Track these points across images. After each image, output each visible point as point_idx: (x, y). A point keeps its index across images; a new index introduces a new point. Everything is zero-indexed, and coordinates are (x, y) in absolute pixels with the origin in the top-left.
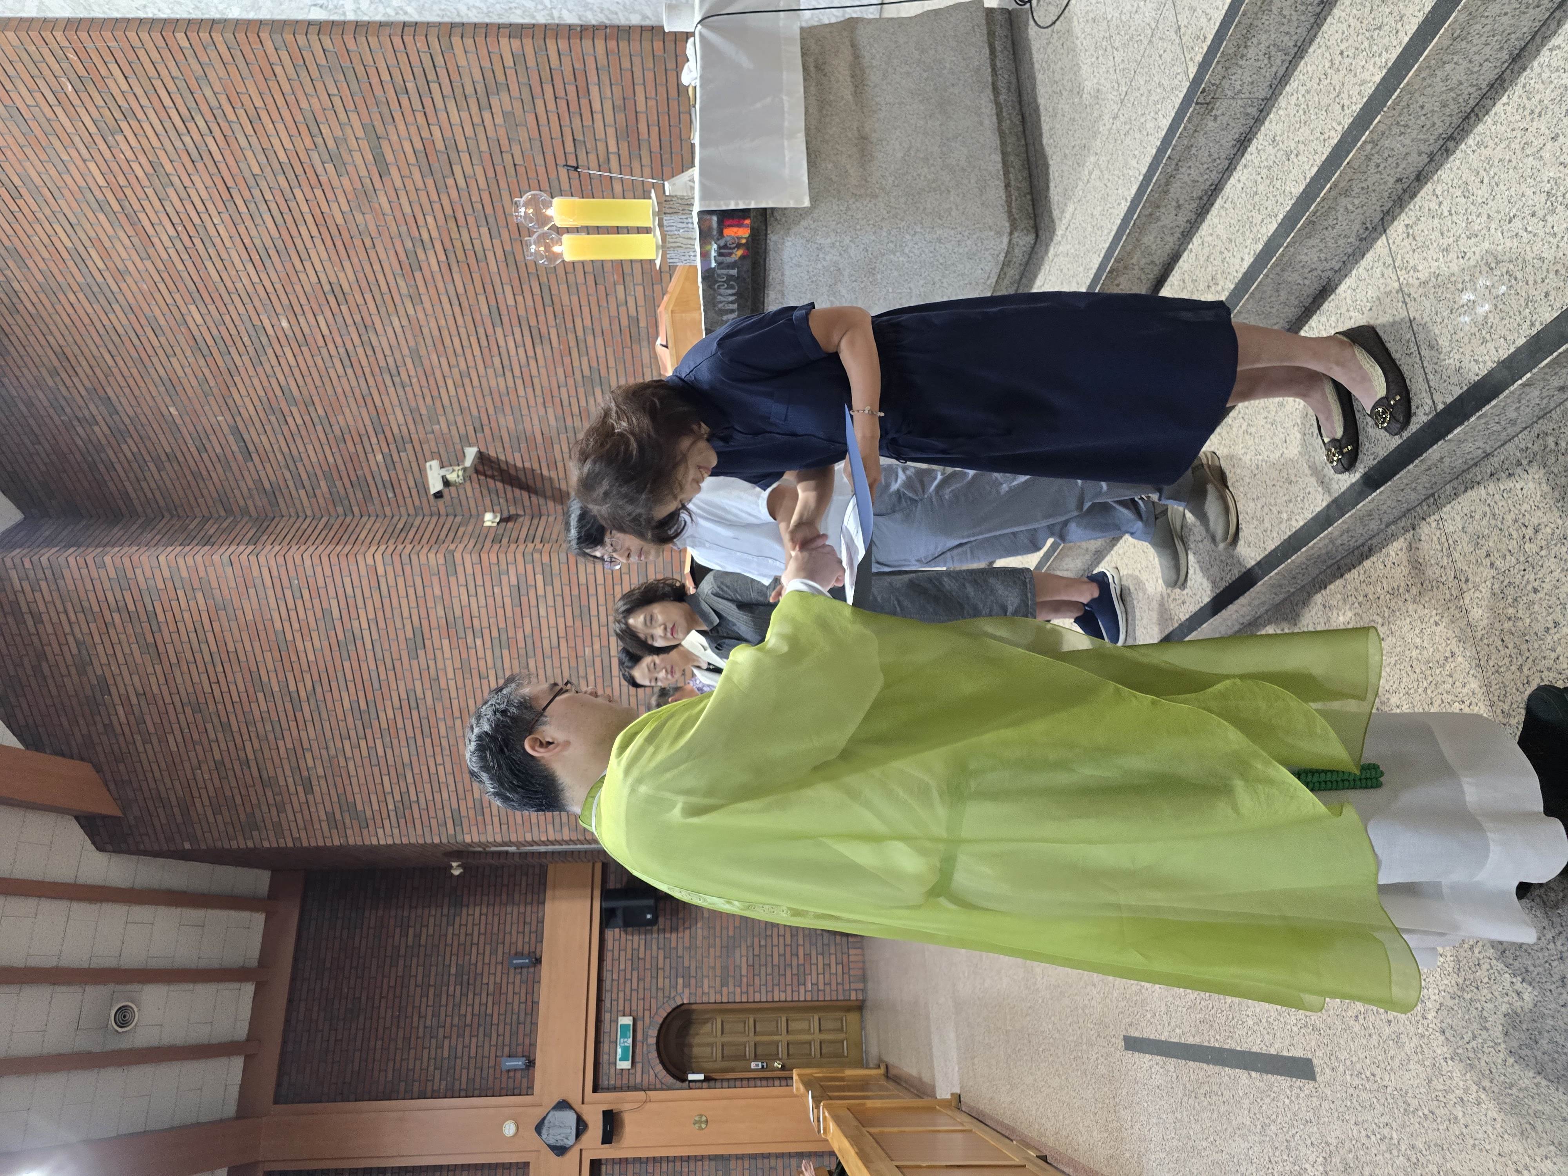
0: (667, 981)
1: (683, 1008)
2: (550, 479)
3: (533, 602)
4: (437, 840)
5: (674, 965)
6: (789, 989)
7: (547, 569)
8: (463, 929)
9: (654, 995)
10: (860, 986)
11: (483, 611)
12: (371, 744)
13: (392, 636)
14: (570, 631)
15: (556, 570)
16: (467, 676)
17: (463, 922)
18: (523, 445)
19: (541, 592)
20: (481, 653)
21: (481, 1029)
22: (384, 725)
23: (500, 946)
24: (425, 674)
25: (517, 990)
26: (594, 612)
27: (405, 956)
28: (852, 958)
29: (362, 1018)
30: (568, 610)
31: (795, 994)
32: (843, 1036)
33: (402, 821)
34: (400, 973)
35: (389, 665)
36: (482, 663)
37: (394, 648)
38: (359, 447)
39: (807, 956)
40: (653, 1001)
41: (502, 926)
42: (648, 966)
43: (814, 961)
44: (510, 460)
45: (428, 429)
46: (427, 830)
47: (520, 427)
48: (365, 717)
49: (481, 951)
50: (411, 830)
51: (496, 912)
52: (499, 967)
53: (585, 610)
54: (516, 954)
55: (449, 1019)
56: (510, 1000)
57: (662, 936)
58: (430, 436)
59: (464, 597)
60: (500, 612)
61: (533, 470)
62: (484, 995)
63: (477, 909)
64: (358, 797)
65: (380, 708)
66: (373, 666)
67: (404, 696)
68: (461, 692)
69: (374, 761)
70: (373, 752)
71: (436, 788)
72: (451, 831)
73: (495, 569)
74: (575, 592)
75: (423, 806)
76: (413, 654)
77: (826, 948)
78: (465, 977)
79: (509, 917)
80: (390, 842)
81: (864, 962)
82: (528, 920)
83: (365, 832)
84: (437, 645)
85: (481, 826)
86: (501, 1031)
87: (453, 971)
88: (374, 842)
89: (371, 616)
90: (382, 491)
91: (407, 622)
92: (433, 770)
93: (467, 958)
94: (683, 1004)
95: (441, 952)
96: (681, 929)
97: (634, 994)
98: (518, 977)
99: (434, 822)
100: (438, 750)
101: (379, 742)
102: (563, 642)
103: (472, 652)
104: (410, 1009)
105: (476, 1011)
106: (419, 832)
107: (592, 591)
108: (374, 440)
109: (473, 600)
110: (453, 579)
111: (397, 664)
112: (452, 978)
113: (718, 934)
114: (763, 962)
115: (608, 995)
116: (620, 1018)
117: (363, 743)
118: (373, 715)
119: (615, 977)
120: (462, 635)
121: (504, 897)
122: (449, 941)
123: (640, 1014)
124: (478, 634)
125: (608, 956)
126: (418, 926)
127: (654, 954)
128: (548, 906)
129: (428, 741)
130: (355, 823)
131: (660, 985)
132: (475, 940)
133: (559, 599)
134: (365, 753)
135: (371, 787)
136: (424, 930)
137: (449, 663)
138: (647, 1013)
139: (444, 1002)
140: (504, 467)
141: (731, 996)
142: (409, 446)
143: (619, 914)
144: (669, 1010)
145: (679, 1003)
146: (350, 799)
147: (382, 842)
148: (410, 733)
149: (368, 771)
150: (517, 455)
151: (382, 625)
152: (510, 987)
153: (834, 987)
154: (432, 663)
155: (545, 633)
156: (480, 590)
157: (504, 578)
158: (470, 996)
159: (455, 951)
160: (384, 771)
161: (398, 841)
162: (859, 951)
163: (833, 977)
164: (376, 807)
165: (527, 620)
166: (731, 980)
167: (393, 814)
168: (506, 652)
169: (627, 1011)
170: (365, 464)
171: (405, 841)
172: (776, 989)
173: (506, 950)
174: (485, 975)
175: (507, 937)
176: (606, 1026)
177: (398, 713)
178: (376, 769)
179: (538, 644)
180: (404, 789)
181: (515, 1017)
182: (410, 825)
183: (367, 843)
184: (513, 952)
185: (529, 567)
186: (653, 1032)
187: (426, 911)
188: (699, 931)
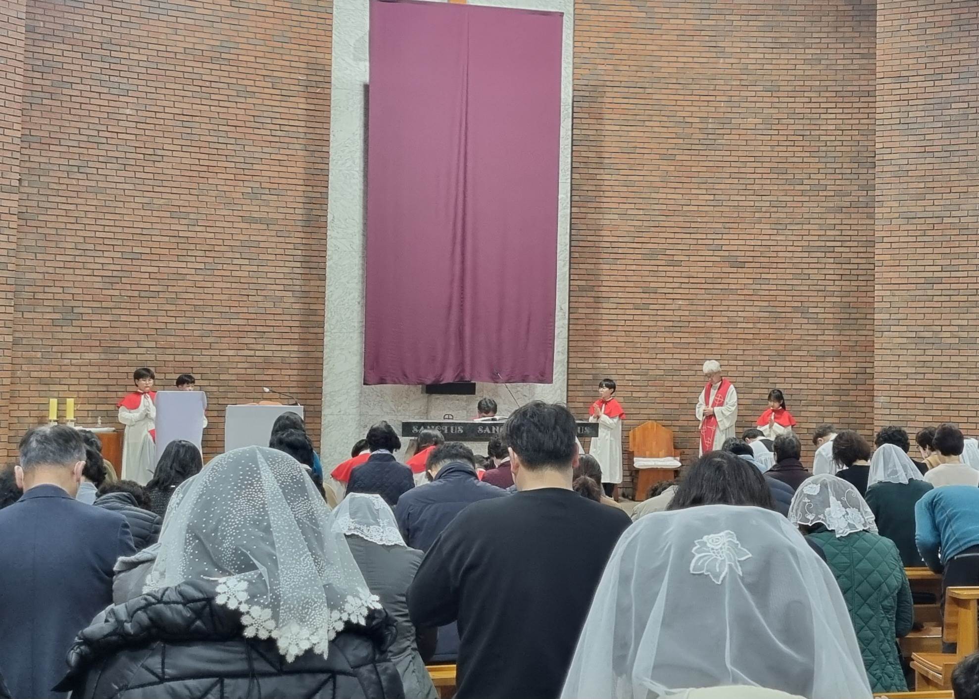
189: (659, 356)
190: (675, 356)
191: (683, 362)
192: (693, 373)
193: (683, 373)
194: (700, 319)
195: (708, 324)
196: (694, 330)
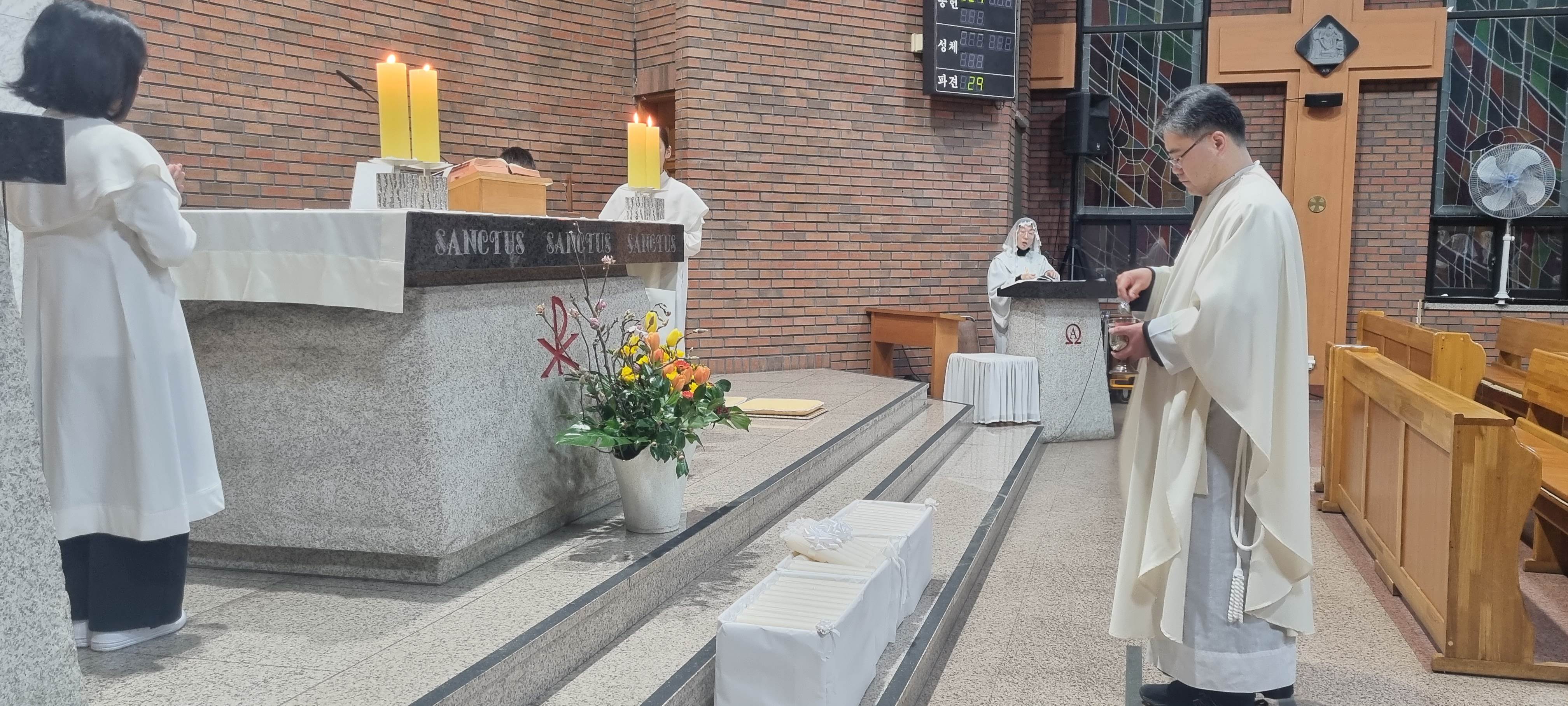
189: (263, 93)
190: (292, 97)
191: (306, 110)
192: (320, 135)
193: (306, 134)
194: (330, 21)
195: (345, 36)
196: (321, 44)
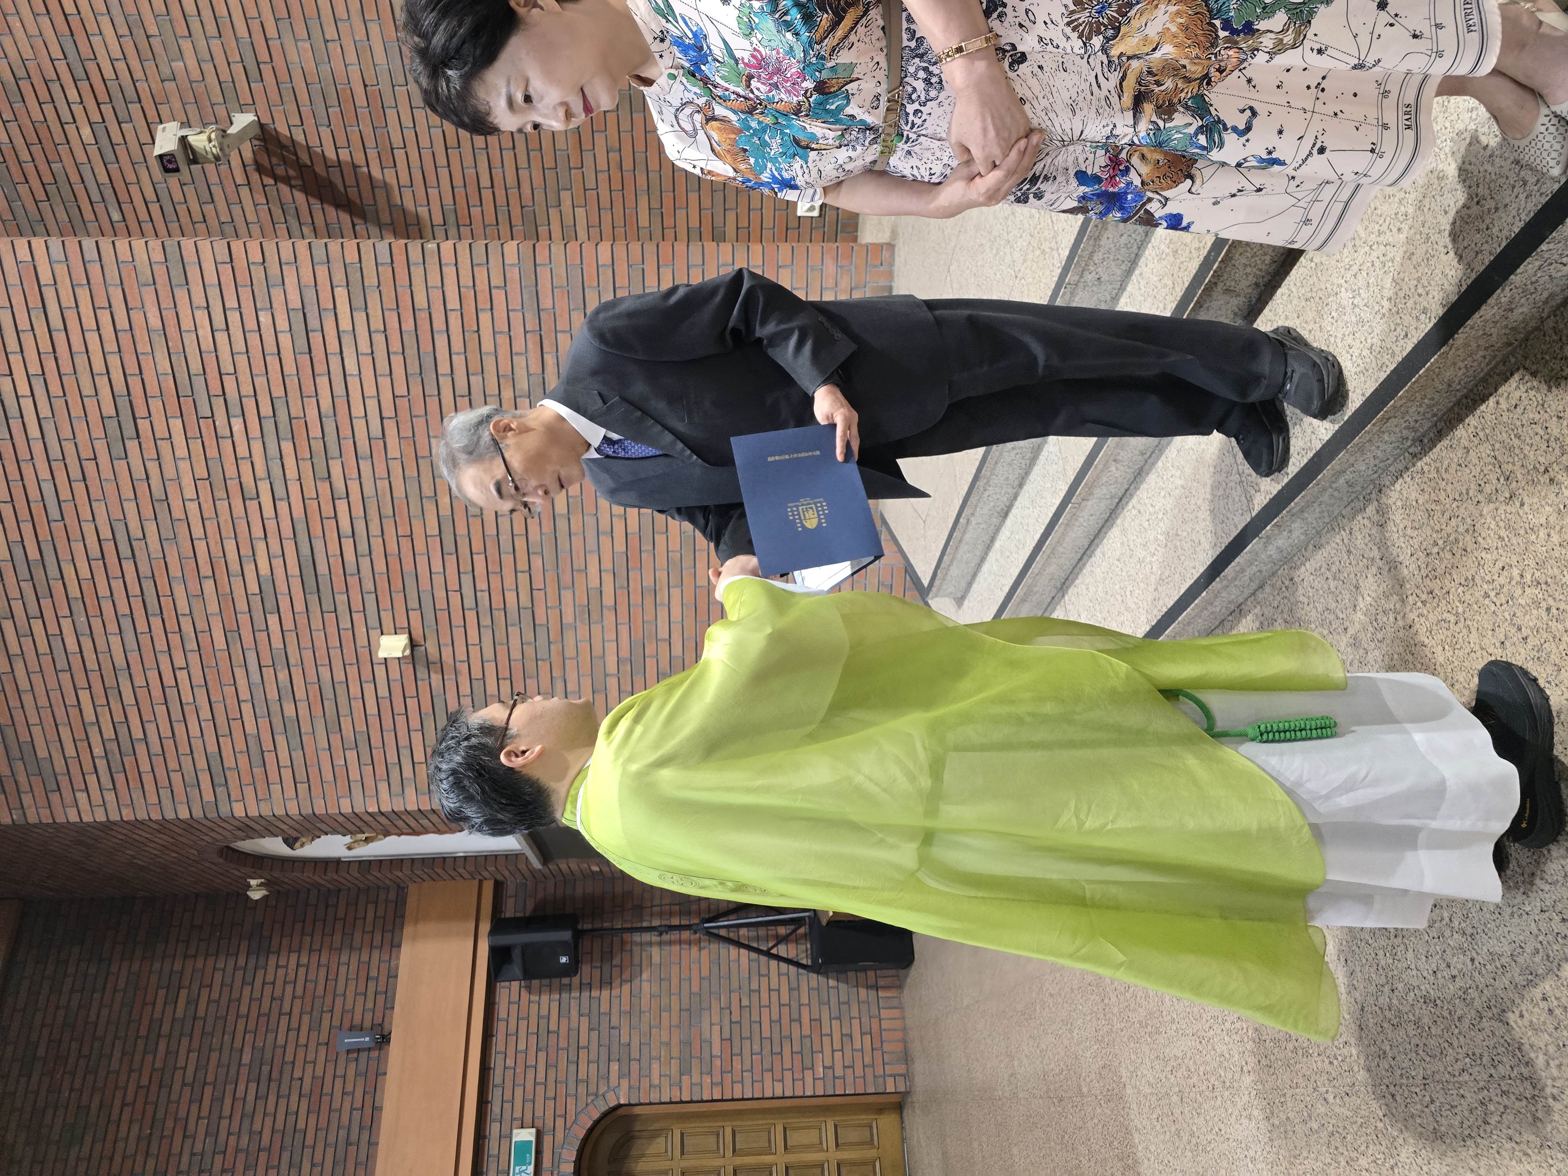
0: (593, 1067)
1: (620, 1112)
2: (386, 186)
3: (333, 346)
4: (184, 814)
5: (605, 1041)
6: (788, 1075)
7: (355, 277)
8: (268, 989)
9: (572, 1091)
10: (901, 1069)
11: (242, 361)
12: (53, 629)
13: (76, 411)
14: (402, 403)
15: (371, 280)
16: (220, 493)
17: (270, 978)
18: (334, 111)
19: (345, 324)
20: (242, 451)
21: (286, 1156)
22: (74, 592)
23: (327, 1017)
24: (142, 488)
25: (349, 1088)
26: (444, 368)
27: (170, 1036)
28: (885, 1024)
29: (88, 1139)
30: (397, 360)
31: (799, 1084)
32: (872, 1153)
33: (120, 778)
34: (159, 1064)
35: (75, 473)
36: (245, 467)
37: (82, 436)
38: (48, 108)
39: (816, 1021)
40: (571, 1102)
41: (331, 984)
42: (563, 1044)
43: (826, 1030)
44: (314, 142)
45: (166, 72)
46: (165, 793)
47: (325, 69)
48: (39, 574)
49: (295, 1025)
50: (137, 794)
51: (324, 961)
52: (322, 1050)
53: (428, 362)
54: (351, 1029)
55: (232, 1140)
56: (336, 1105)
57: (586, 994)
58: (170, 86)
59: (205, 332)
60: (273, 362)
61: (355, 167)
62: (294, 1098)
63: (294, 958)
64: (36, 731)
65: (64, 555)
66: (45, 474)
67: (106, 533)
68: (211, 526)
69: (62, 664)
70: (57, 644)
71: (176, 714)
72: (208, 797)
73: (258, 273)
74: (408, 325)
75: (156, 748)
76: (118, 450)
77: (844, 1008)
78: (266, 1069)
79: (343, 970)
80: (101, 817)
81: (904, 1029)
82: (374, 973)
83: (55, 798)
84: (161, 431)
85: (261, 786)
86: (318, 1158)
87: (246, 1058)
88: (73, 817)
89: (34, 369)
90: (100, 208)
91: (103, 382)
92: (169, 680)
93: (271, 1036)
94: (619, 1106)
95: (229, 1029)
96: (617, 983)
97: (540, 1089)
98: (353, 1065)
99: (176, 778)
100: (175, 639)
101: (66, 624)
102: (390, 425)
103: (226, 445)
104: (170, 1124)
105: (279, 1125)
106: (153, 799)
107: (440, 324)
108: (73, 95)
109: (221, 337)
110: (181, 294)
111: (90, 467)
112: (244, 1071)
113: (674, 989)
114: (746, 1034)
115: (498, 1092)
116: (515, 1131)
117: (37, 626)
118: (53, 572)
119: (510, 1062)
120: (205, 411)
121: (337, 938)
122: (244, 1010)
123: (549, 1123)
124: (235, 410)
125: (500, 1029)
126: (195, 987)
127: (574, 1025)
128: (407, 952)
129: (156, 622)
130: (36, 781)
131: (582, 1075)
132: (286, 1008)
133: (379, 339)
134: (43, 647)
135: (60, 713)
136: (205, 992)
137: (184, 466)
138: (560, 1122)
139: (226, 1112)
140: (305, 158)
141: (696, 1089)
142: (135, 108)
143: (516, 955)
144: (596, 1116)
145: (612, 1104)
146: (24, 737)
147: (87, 818)
148: (123, 609)
149: (52, 683)
150: (325, 132)
151: (55, 389)
152: (339, 1083)
153: (859, 1072)
154: (153, 467)
155: (358, 410)
156: (234, 318)
157: (277, 294)
158: (272, 1099)
159: (251, 1026)
160: (81, 682)
161: (114, 817)
162: (895, 1013)
163: (858, 1055)
164: (70, 751)
165: (323, 381)
166: (695, 1063)
167: (102, 765)
168: (287, 446)
169: (528, 1119)
170: (63, 149)
171: (128, 815)
172: (768, 1076)
173: (336, 1023)
174: (299, 1063)
175: (339, 1001)
176: (492, 1146)
177: (98, 565)
178: (65, 677)
179: (346, 431)
180: (119, 717)
181: (343, 1133)
182: (134, 784)
183: (60, 819)
184: (347, 1025)
185: (322, 272)
186: (570, 1155)
187: (211, 961)
188: (646, 986)
